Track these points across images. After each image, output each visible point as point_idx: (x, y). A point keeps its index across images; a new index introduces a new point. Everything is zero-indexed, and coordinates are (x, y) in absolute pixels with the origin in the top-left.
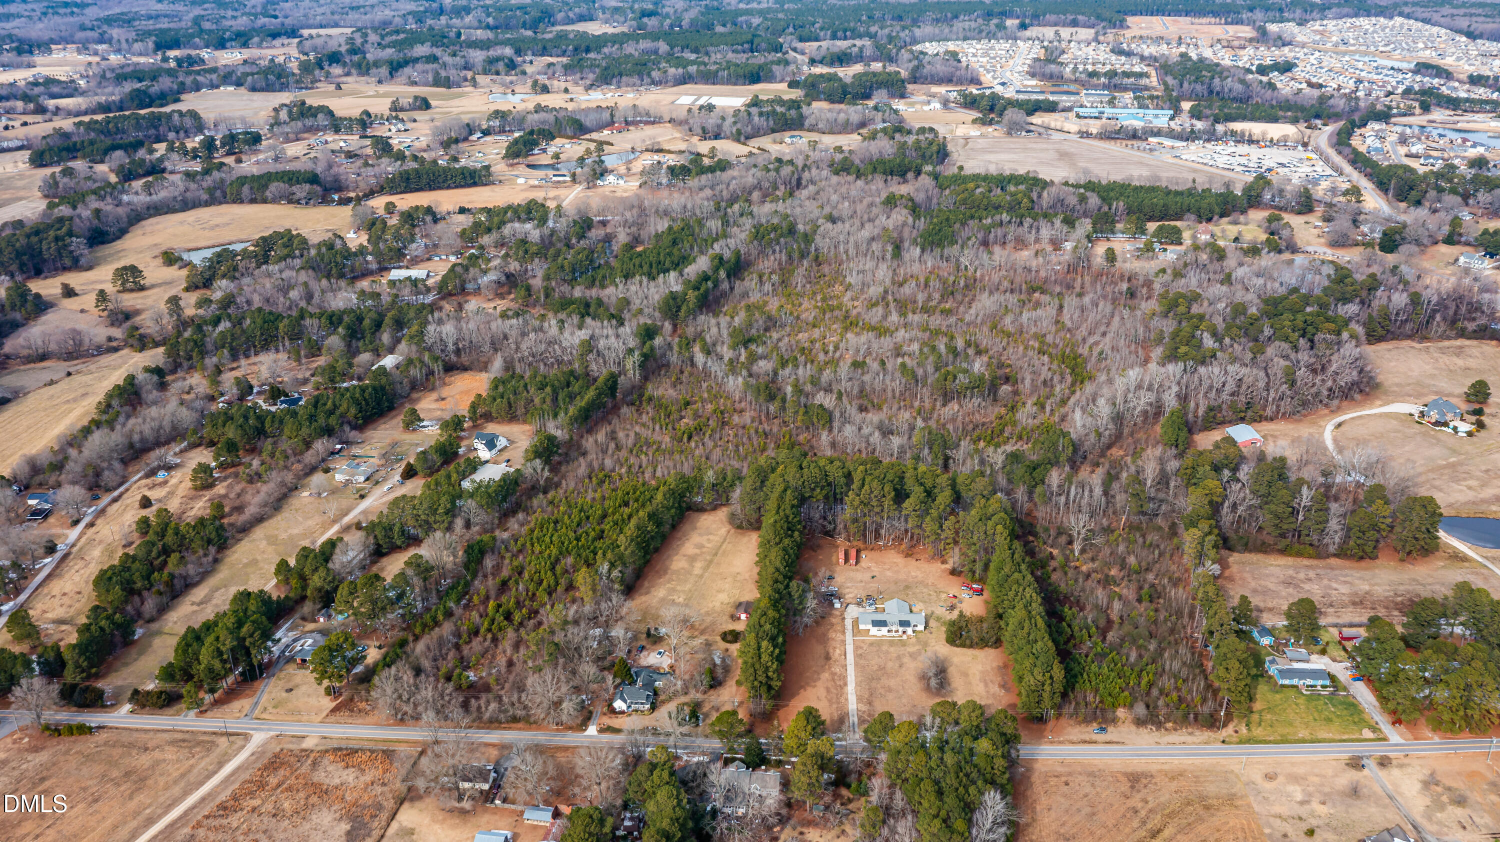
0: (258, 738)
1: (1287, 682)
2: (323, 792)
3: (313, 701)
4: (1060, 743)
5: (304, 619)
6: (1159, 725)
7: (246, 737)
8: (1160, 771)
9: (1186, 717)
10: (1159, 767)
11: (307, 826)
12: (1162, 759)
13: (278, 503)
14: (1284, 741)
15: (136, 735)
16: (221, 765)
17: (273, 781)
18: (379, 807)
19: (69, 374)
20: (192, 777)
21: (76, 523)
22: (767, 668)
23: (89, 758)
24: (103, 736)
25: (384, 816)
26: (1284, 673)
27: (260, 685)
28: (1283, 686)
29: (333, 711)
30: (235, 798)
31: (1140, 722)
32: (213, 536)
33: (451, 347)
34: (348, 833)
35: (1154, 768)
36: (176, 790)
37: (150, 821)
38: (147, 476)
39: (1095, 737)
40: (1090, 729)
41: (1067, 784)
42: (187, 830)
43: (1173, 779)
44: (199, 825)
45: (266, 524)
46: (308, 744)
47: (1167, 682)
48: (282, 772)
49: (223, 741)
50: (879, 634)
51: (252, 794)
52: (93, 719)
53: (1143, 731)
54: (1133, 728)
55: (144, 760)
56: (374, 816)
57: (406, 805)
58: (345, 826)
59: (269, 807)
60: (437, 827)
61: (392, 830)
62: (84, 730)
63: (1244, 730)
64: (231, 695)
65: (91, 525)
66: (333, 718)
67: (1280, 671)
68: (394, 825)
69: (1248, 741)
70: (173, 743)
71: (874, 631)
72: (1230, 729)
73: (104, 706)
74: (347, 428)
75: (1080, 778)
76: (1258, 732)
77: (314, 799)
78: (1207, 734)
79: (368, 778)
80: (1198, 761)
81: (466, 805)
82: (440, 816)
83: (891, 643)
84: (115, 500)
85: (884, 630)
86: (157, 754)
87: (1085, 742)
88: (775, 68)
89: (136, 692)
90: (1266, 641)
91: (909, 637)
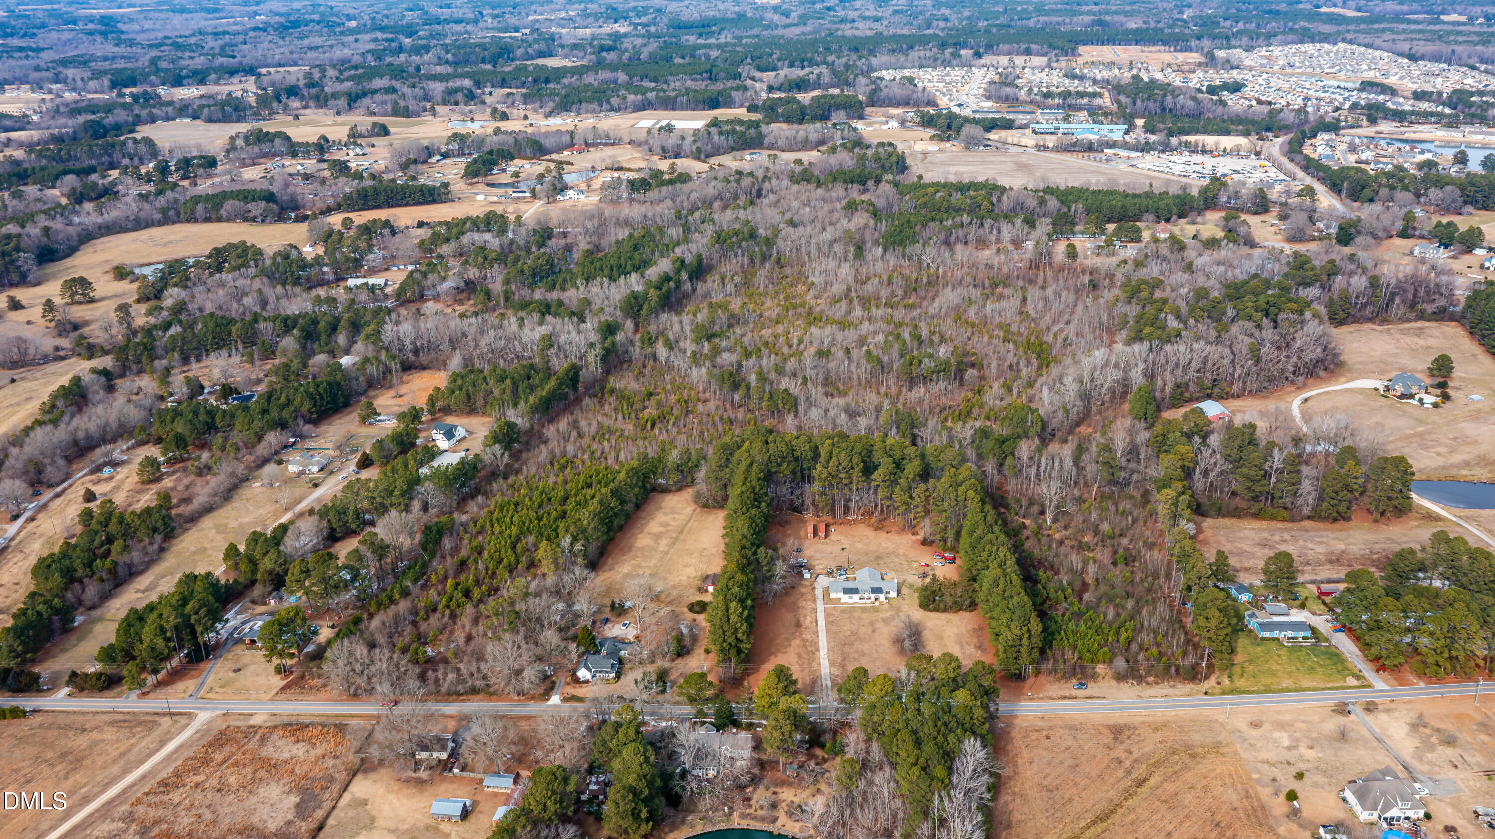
0: (203, 717)
1: (1267, 635)
2: (272, 767)
3: (262, 680)
4: (1039, 699)
5: (254, 602)
6: (1140, 679)
7: (190, 716)
8: (1143, 723)
9: (1167, 669)
10: (1142, 719)
11: (254, 799)
12: (1145, 711)
13: (228, 494)
14: (1268, 690)
15: (73, 717)
16: (163, 743)
17: (218, 757)
18: (332, 779)
19: (13, 381)
20: (132, 756)
21: (16, 517)
22: (736, 630)
23: (22, 741)
24: (39, 719)
25: (336, 787)
26: (1264, 626)
27: (204, 665)
28: (1263, 639)
29: (283, 688)
30: (177, 774)
31: (1120, 677)
32: (159, 524)
33: (409, 346)
34: (298, 806)
35: (1136, 720)
36: (115, 769)
37: (86, 800)
38: (92, 472)
39: (1075, 692)
40: (1069, 685)
41: (1048, 738)
42: (125, 807)
43: (1156, 729)
44: (138, 801)
45: (215, 514)
46: (256, 721)
47: (1146, 638)
48: (227, 749)
49: (166, 721)
50: (851, 601)
51: (195, 771)
52: (28, 703)
53: (1124, 686)
54: (1114, 683)
55: (82, 741)
56: (324, 788)
57: (359, 777)
58: (294, 799)
59: (214, 782)
60: (392, 797)
61: (344, 801)
62: (18, 713)
63: (1226, 681)
64: (176, 675)
65: (32, 519)
66: (283, 696)
67: (1261, 625)
68: (347, 797)
69: (1232, 691)
70: (112, 723)
71: (845, 598)
72: (1212, 681)
73: (40, 691)
74: (300, 422)
75: (1062, 732)
76: (1241, 683)
77: (262, 773)
78: (1189, 687)
79: (319, 751)
80: (1181, 712)
81: (423, 774)
82: (395, 786)
83: (864, 610)
84: (58, 496)
85: (856, 597)
86: (95, 735)
87: (1065, 697)
88: (734, 93)
89: (74, 674)
90: (1244, 598)
91: (881, 604)
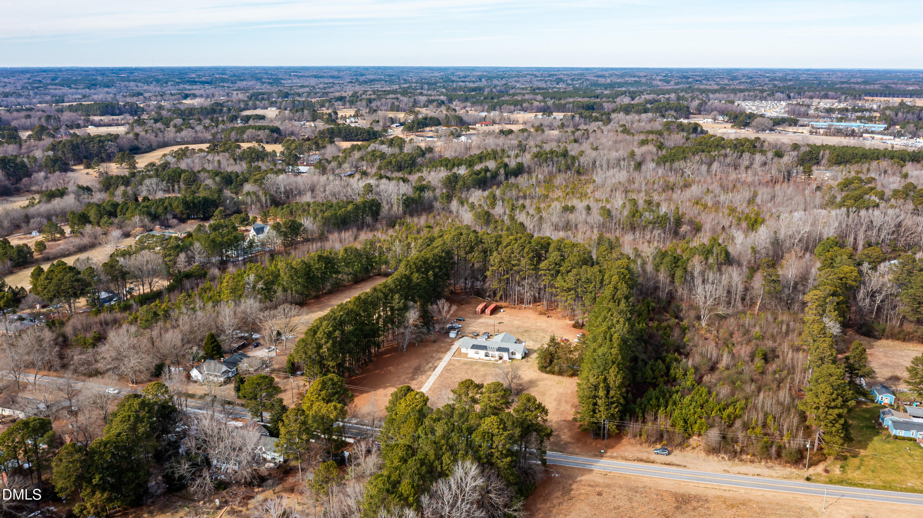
1: (902, 433)
4: (616, 458)
6: (734, 455)
8: (719, 497)
9: (767, 447)
10: (719, 493)
12: (726, 486)
14: (887, 486)
26: (897, 425)
28: (896, 437)
31: (713, 450)
35: (711, 493)
39: (653, 457)
40: (651, 449)
41: (600, 494)
43: (733, 506)
47: (756, 417)
50: (476, 357)
53: (713, 459)
54: (703, 454)
63: (837, 471)
67: (894, 422)
69: (841, 482)
71: (472, 353)
72: (820, 468)
75: (619, 491)
76: (854, 475)
78: (790, 470)
80: (770, 494)
83: (484, 364)
85: (482, 353)
87: (642, 460)
90: (886, 399)
91: (505, 362)
